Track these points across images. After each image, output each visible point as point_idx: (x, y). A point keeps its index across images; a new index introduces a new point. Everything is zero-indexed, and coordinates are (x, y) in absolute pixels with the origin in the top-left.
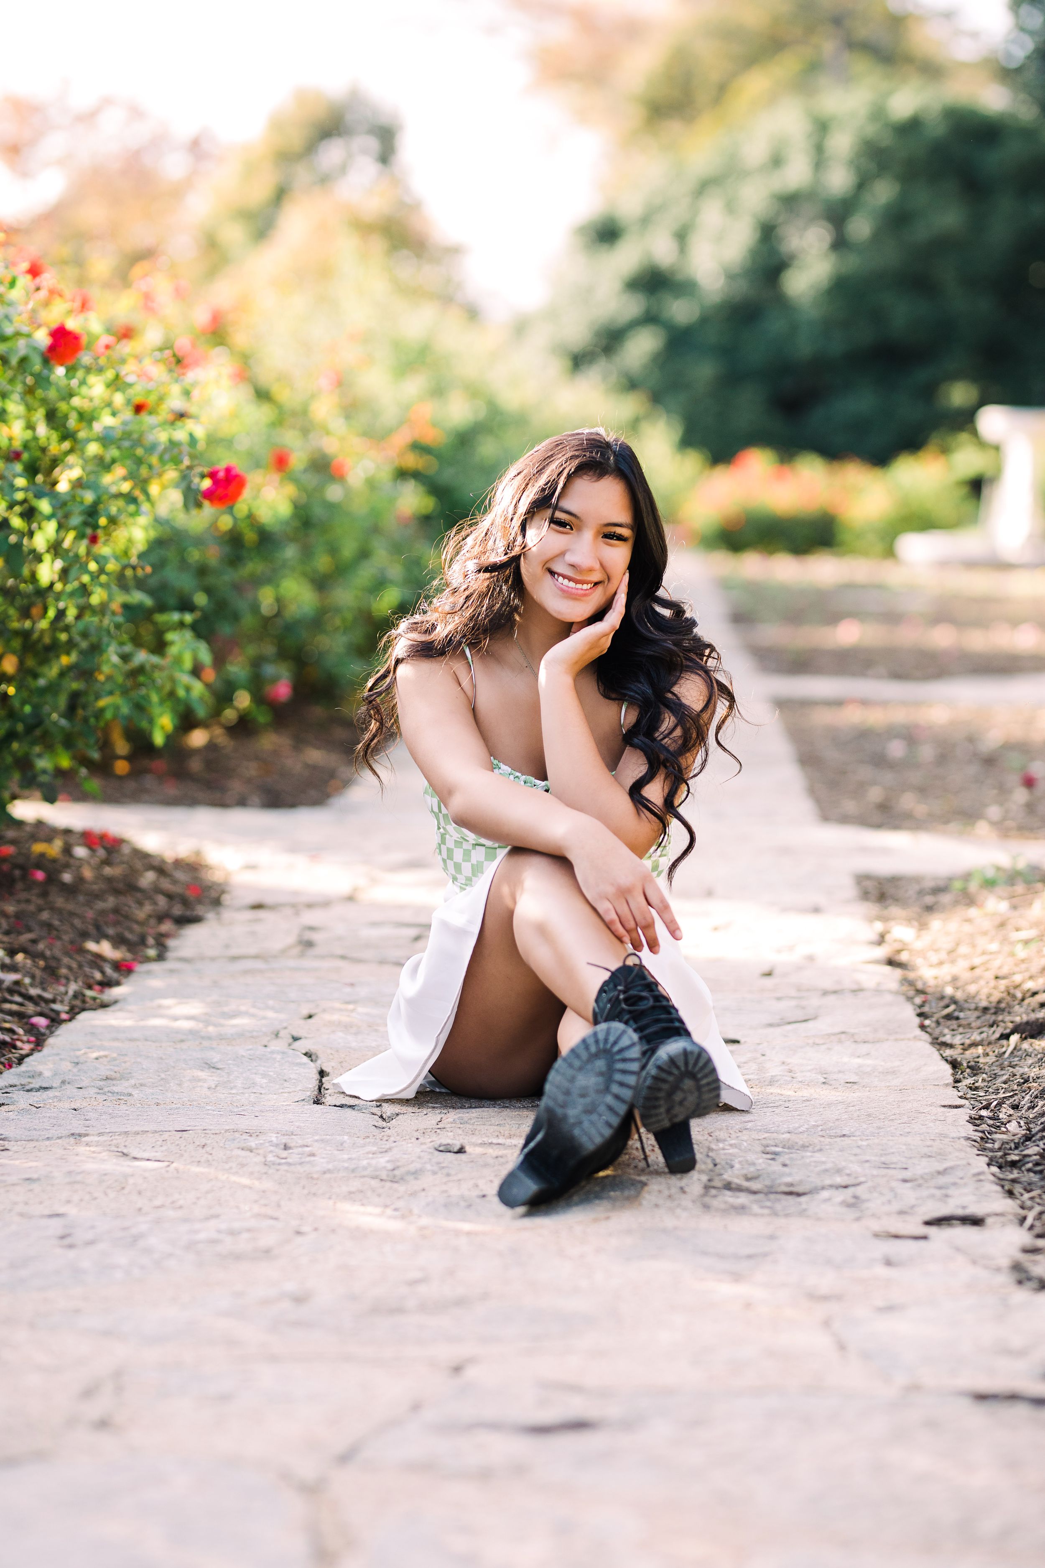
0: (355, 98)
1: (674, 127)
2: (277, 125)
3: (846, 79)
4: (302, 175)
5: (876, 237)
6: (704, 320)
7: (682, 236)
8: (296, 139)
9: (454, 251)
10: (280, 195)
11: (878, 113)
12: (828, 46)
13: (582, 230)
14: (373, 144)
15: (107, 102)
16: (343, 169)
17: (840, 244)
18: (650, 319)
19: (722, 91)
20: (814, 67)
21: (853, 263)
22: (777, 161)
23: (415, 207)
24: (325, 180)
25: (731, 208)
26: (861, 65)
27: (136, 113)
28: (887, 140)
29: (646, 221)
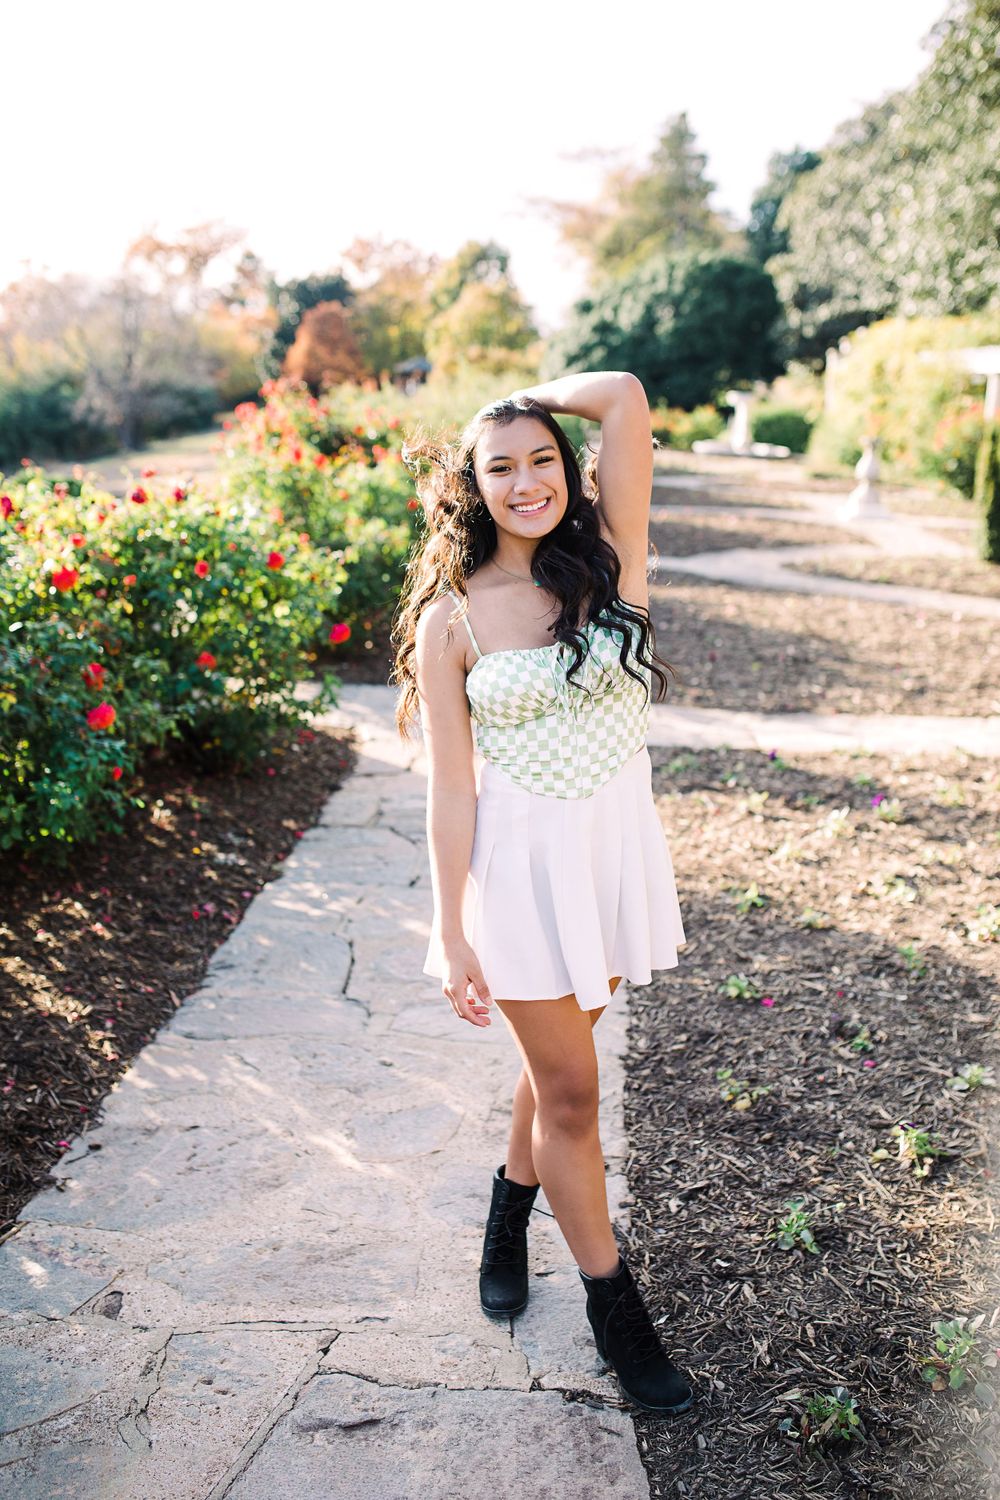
0: (492, 245)
1: (616, 259)
2: (460, 256)
3: (683, 246)
4: (470, 277)
5: (691, 312)
6: (623, 344)
7: (615, 310)
8: (468, 262)
9: (529, 308)
10: (462, 283)
11: (694, 262)
12: (676, 229)
13: (576, 306)
14: (498, 264)
15: (396, 242)
16: (487, 273)
17: (677, 315)
18: (602, 343)
19: (635, 247)
20: (670, 238)
21: (682, 323)
22: (654, 280)
23: (515, 289)
24: (479, 278)
25: (635, 299)
26: (690, 237)
27: (407, 246)
28: (697, 273)
29: (601, 303)
